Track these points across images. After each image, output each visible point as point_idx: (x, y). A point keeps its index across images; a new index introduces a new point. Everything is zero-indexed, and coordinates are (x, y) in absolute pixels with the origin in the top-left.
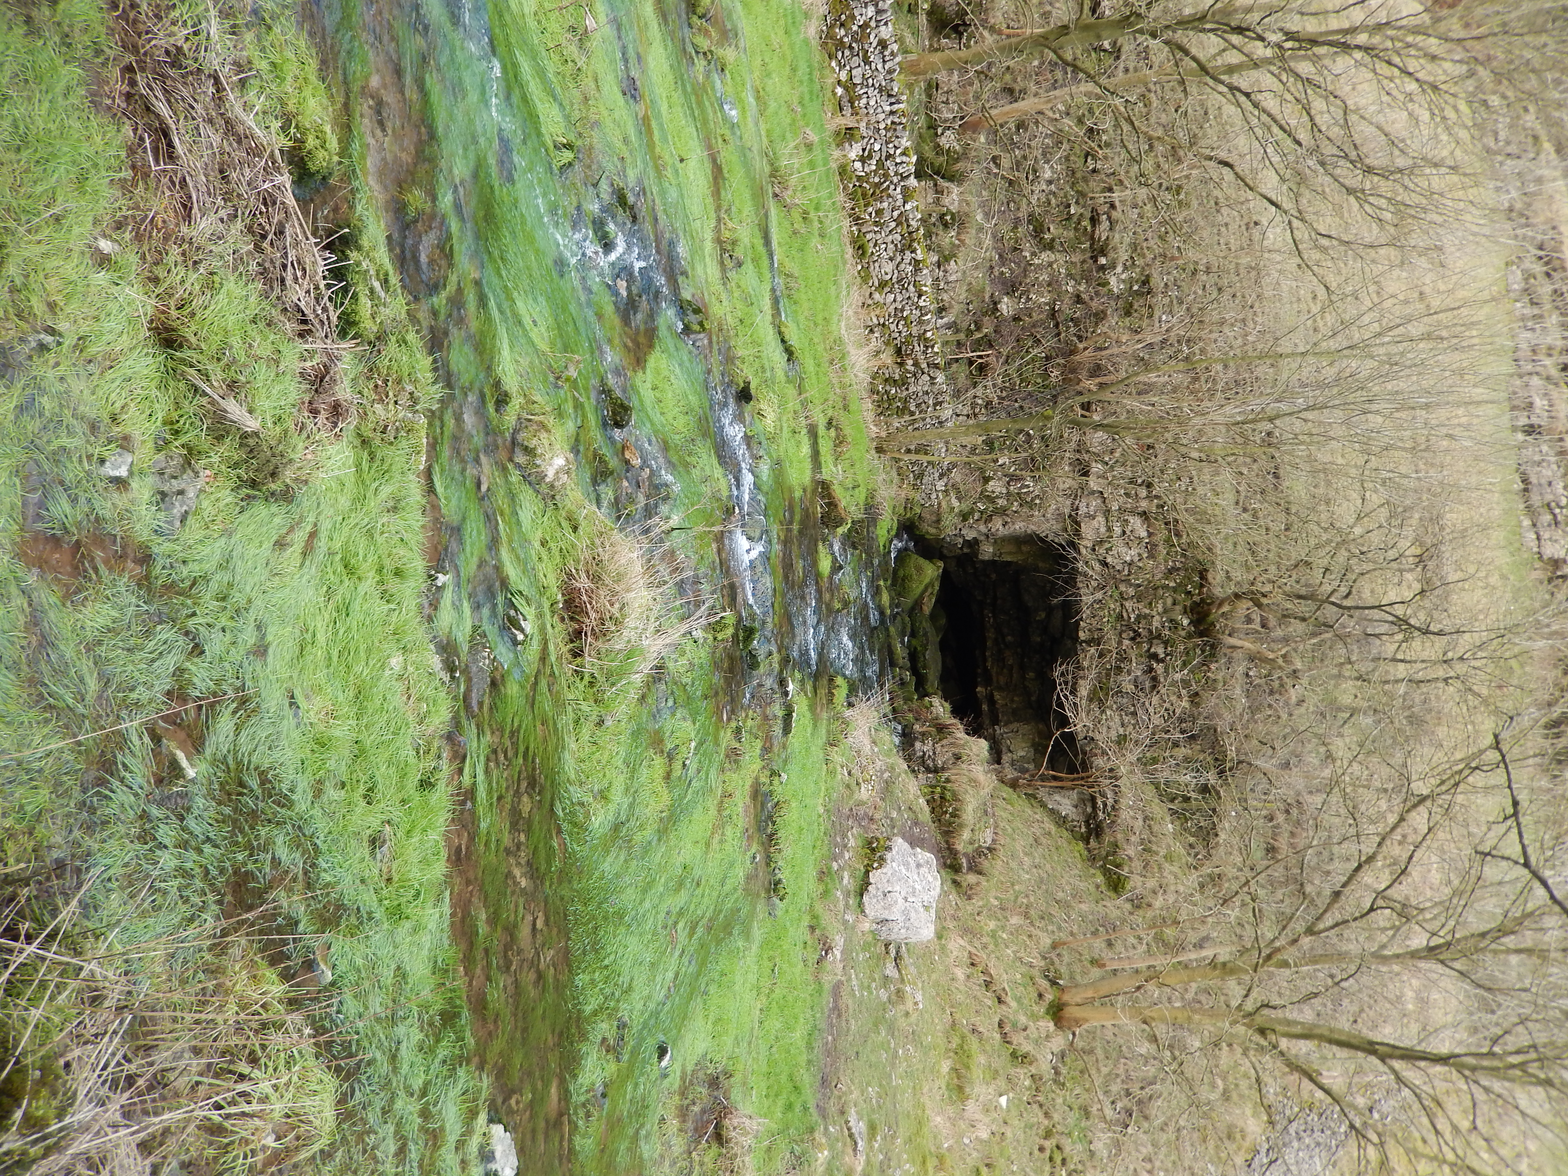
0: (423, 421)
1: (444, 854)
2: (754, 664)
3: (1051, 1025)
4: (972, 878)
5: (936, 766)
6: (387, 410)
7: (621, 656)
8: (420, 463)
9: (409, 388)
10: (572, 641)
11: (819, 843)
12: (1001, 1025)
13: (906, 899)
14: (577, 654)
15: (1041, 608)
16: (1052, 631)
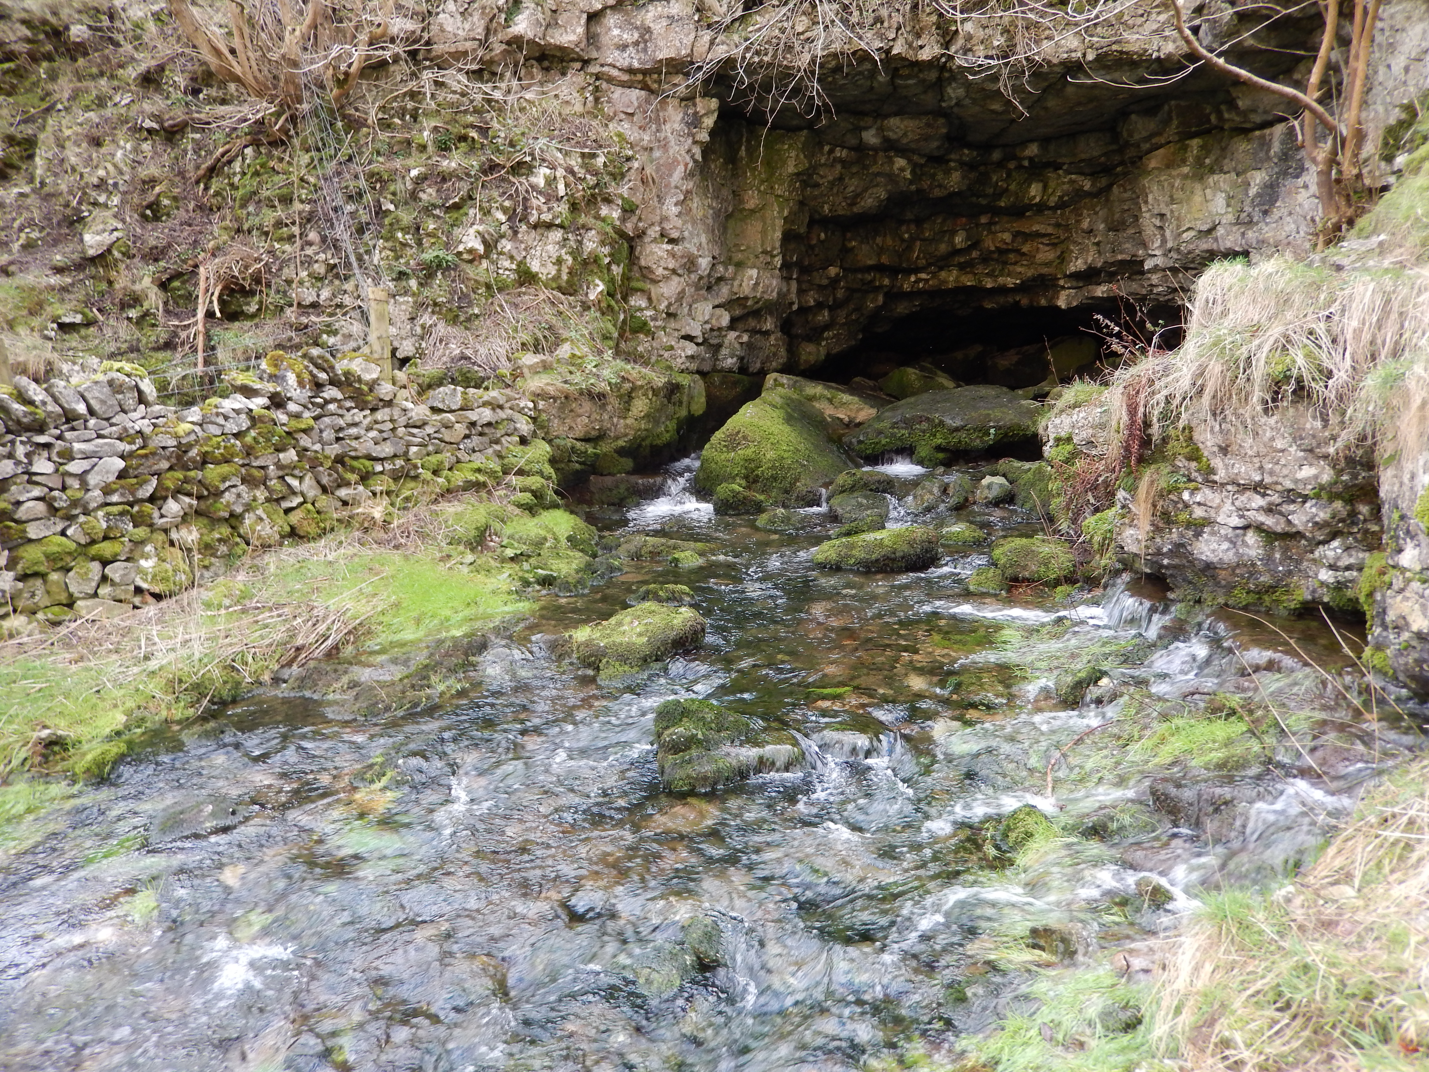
15: (887, 168)
16: (935, 144)
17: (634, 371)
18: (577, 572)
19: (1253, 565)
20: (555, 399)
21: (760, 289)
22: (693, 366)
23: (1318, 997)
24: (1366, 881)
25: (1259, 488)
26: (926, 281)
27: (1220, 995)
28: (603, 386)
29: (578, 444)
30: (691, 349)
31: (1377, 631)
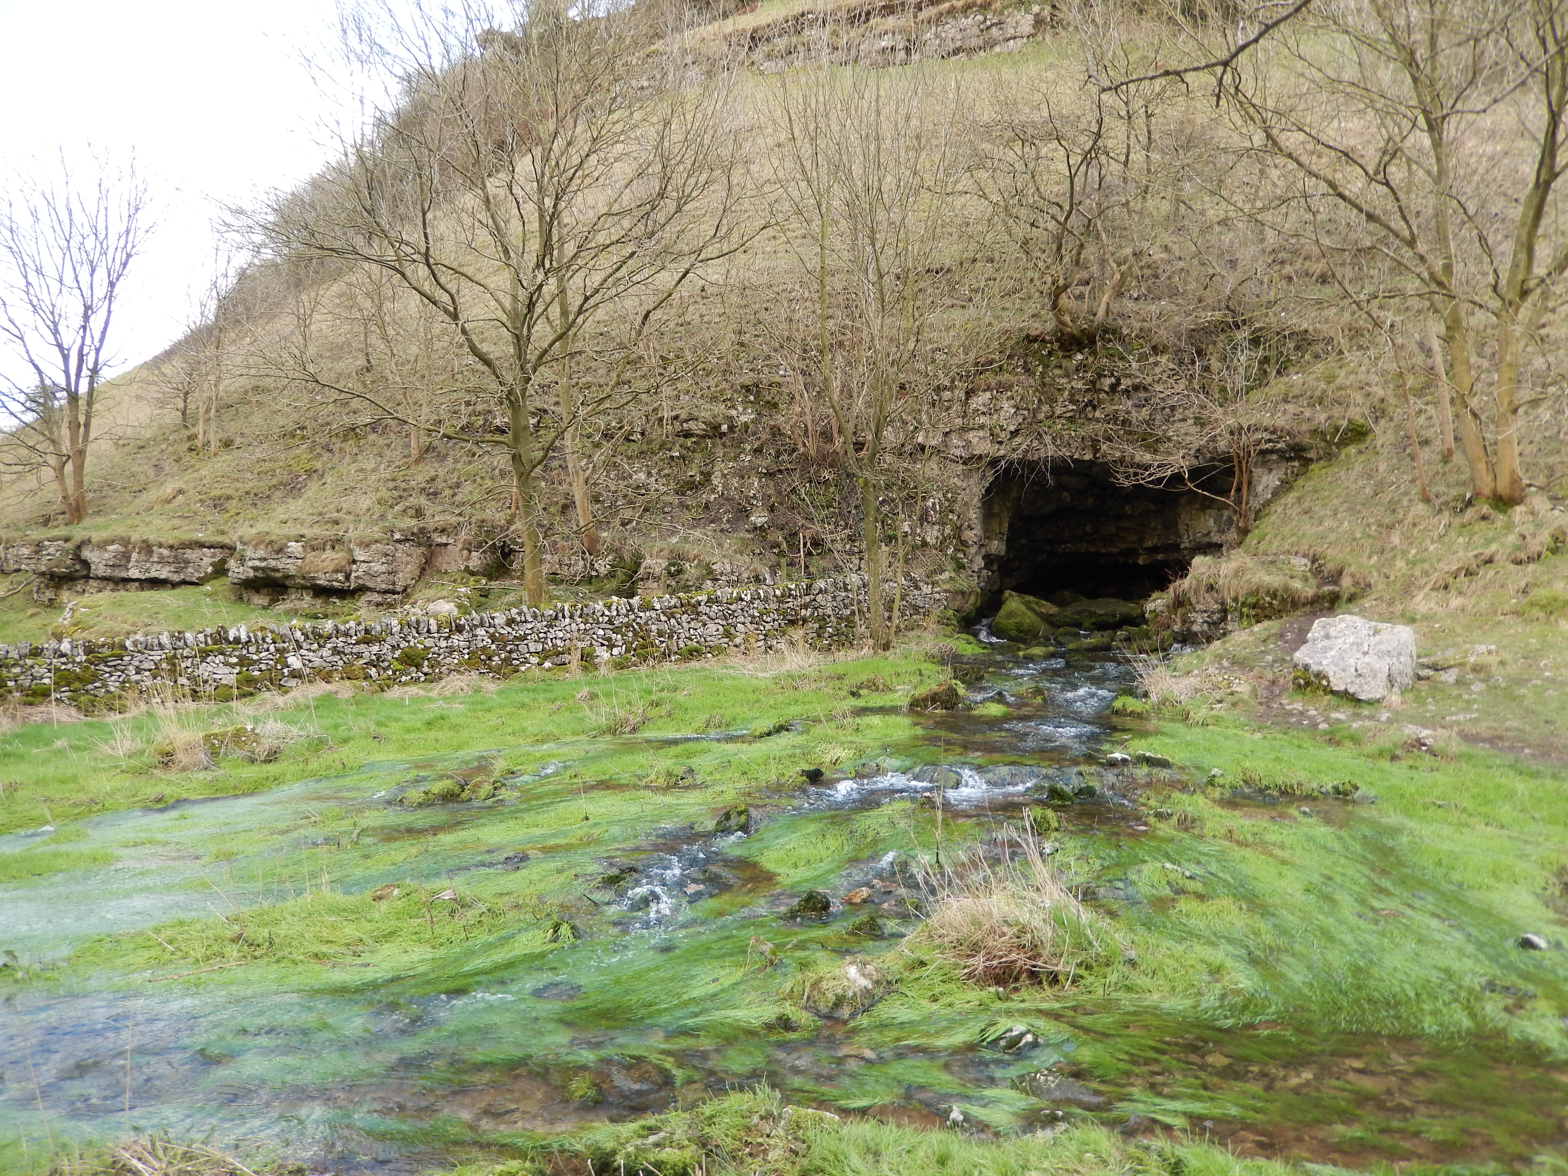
0: (789, 1109)
1: (1261, 1162)
2: (1089, 792)
3: (1519, 509)
4: (1346, 582)
5: (1220, 611)
6: (775, 1147)
7: (1060, 932)
8: (832, 1119)
9: (755, 1119)
10: (1040, 982)
11: (1295, 741)
12: (1520, 563)
13: (1365, 653)
14: (1054, 980)
15: (1058, 496)
16: (1082, 486)
20: (952, 593)
21: (997, 550)
26: (1070, 548)
28: (965, 589)
30: (975, 577)
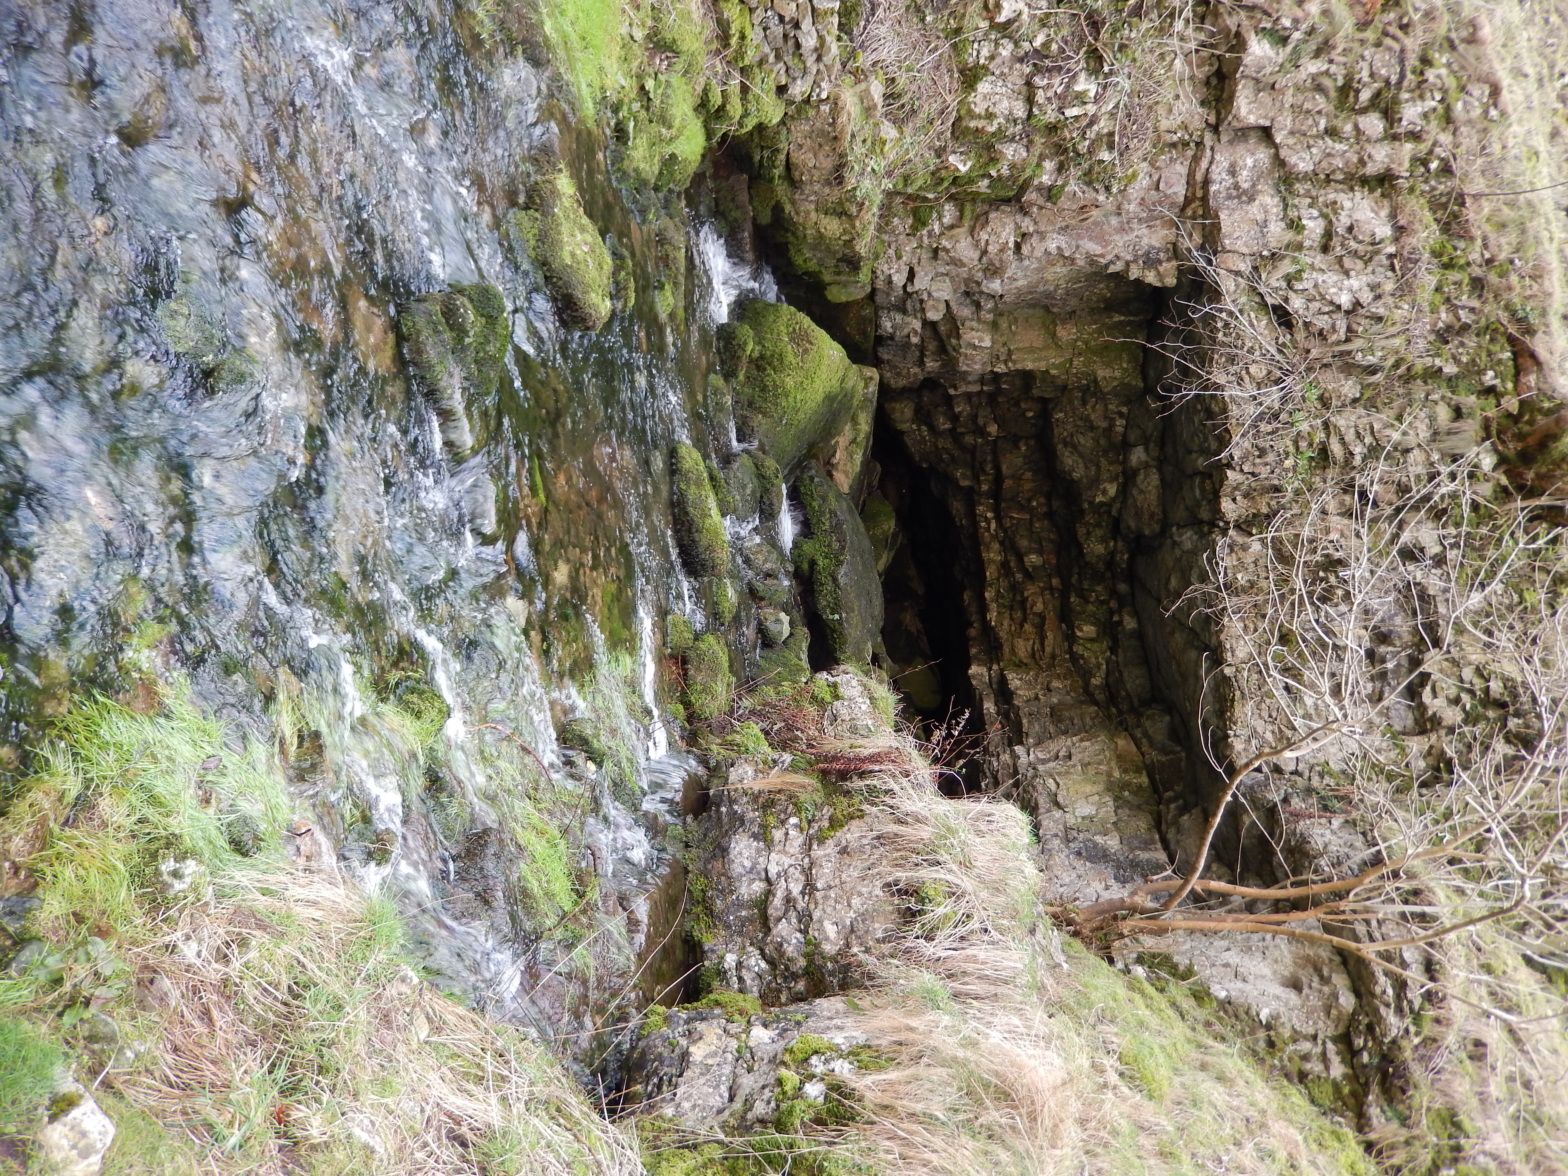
15: (1105, 476)
16: (1133, 524)
17: (871, 216)
18: (636, 170)
19: (732, 892)
20: (833, 124)
21: (969, 352)
22: (880, 284)
23: (311, 1023)
24: (436, 1048)
25: (809, 887)
26: (988, 530)
27: (293, 930)
28: (851, 182)
29: (782, 157)
30: (899, 279)
31: (684, 1015)
